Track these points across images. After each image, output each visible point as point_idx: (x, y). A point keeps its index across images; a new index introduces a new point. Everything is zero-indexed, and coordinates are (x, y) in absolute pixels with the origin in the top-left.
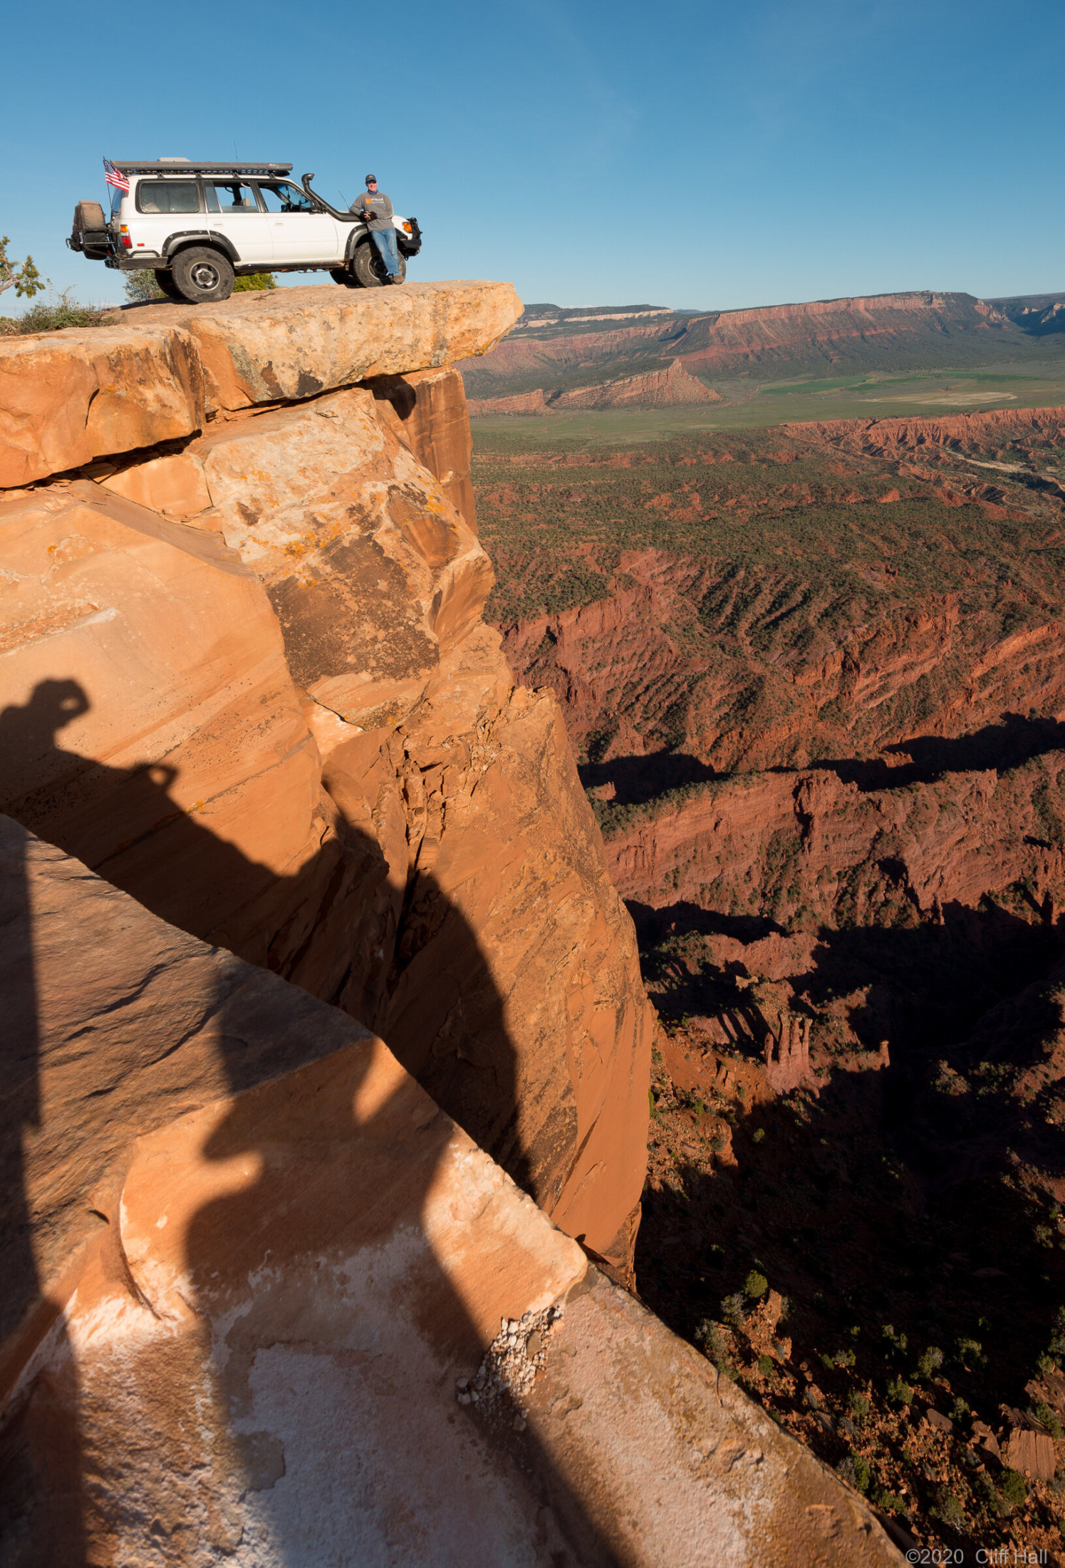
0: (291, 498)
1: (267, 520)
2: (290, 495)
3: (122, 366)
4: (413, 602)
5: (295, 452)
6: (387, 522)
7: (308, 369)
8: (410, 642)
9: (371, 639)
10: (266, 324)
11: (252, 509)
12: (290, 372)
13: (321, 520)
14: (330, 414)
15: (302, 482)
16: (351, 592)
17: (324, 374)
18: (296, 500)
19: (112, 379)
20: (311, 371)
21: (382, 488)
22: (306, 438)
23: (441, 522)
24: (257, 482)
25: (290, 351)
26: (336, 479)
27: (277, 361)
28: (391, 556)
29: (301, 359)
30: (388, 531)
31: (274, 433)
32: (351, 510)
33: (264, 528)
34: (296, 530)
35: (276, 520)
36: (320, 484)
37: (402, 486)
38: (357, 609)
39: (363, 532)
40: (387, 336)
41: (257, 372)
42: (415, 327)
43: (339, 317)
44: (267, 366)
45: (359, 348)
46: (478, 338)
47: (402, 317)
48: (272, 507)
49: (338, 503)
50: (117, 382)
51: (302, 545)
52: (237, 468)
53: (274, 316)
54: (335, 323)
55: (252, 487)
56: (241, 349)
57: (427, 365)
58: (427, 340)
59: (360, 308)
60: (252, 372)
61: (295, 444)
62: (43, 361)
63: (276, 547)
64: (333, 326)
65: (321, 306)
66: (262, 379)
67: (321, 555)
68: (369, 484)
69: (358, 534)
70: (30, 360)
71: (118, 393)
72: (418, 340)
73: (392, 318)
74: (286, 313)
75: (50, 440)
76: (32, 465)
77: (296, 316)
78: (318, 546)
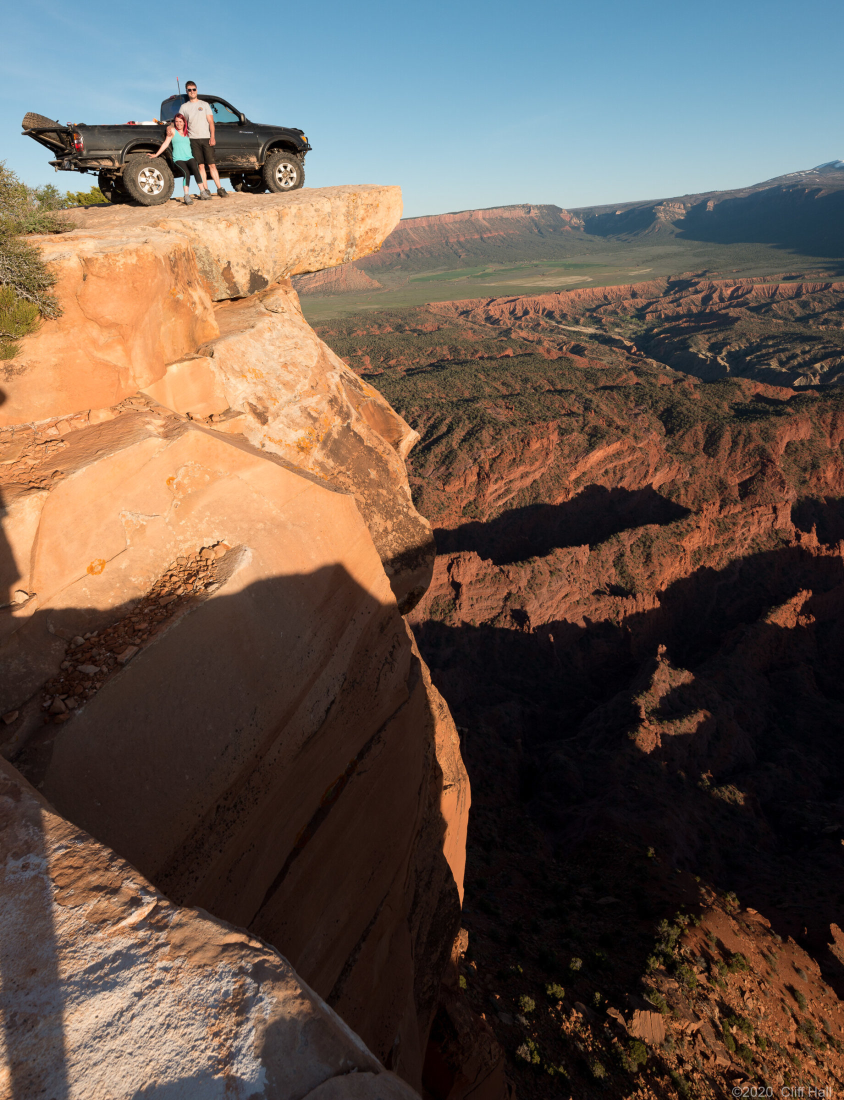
0: (285, 395)
1: (275, 419)
2: (283, 391)
3: (178, 267)
4: (397, 488)
5: (272, 348)
6: (353, 412)
7: (256, 268)
8: (412, 530)
9: (384, 531)
10: (222, 226)
11: (260, 408)
12: (243, 272)
13: (314, 414)
14: (280, 310)
15: (289, 377)
16: (355, 484)
17: (268, 272)
18: (290, 396)
19: (174, 281)
20: (259, 270)
21: (337, 379)
22: (275, 334)
23: (379, 405)
24: (255, 380)
25: (242, 251)
26: (310, 373)
27: (233, 263)
28: (369, 444)
29: (251, 259)
30: (358, 420)
31: (253, 330)
32: (331, 401)
33: (275, 426)
34: (298, 426)
35: (282, 418)
36: (302, 378)
37: (343, 374)
38: (364, 501)
39: (343, 423)
40: (314, 236)
41: (217, 271)
42: (334, 226)
43: (278, 218)
44: (226, 266)
45: (293, 247)
46: (377, 236)
47: (324, 218)
48: (275, 404)
49: (319, 396)
50: (176, 284)
51: (307, 441)
52: (237, 368)
53: (228, 218)
54: (274, 224)
55: (253, 385)
56: (205, 250)
57: (341, 262)
58: (342, 238)
59: (294, 210)
60: (212, 271)
61: (270, 340)
62: (129, 262)
63: (289, 445)
64: (272, 226)
65: (259, 208)
66: (221, 278)
67: (322, 449)
68: (328, 375)
69: (341, 424)
70: (118, 261)
71: (178, 296)
72: (335, 239)
73: (317, 219)
74: (237, 215)
75: (137, 352)
76: (122, 383)
77: (245, 218)
78: (318, 440)
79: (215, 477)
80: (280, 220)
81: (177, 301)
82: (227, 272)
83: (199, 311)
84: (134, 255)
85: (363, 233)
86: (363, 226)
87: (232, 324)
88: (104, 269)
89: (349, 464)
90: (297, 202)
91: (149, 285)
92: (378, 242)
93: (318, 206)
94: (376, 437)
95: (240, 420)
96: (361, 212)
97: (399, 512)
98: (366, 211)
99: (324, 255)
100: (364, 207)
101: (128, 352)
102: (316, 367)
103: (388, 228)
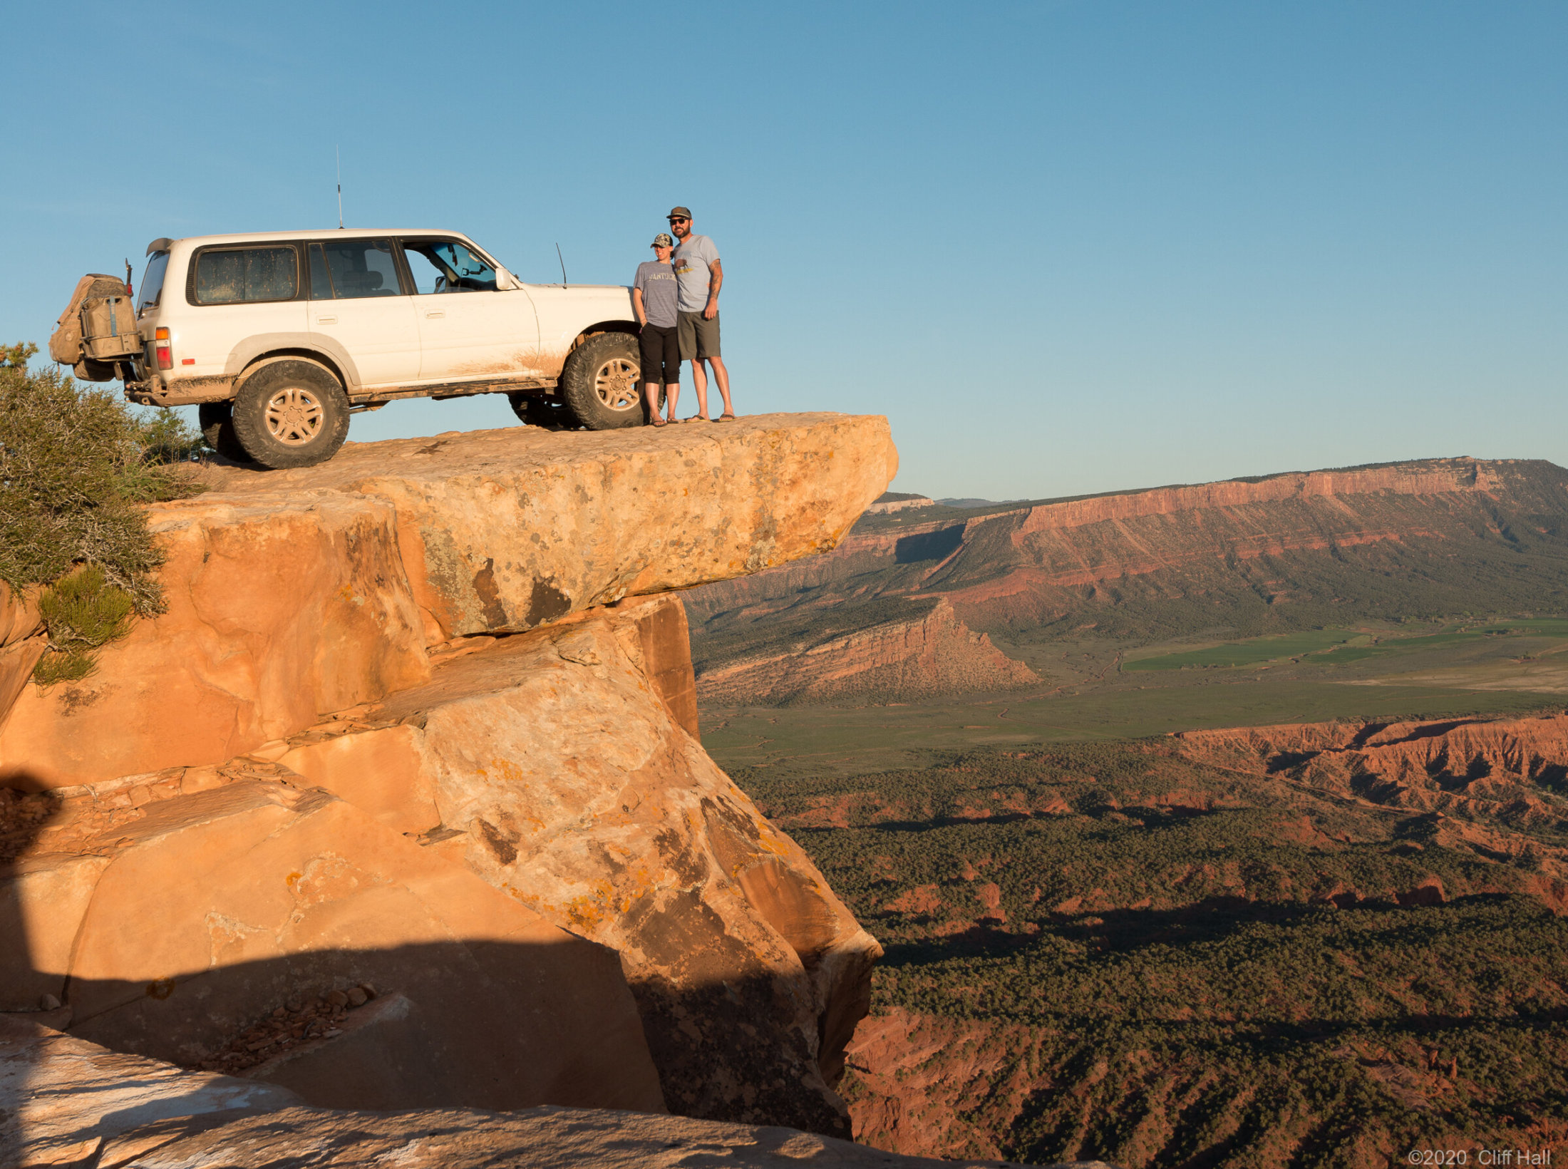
0: (561, 815)
1: (530, 856)
2: (559, 807)
3: (361, 552)
5: (553, 726)
6: (715, 871)
7: (547, 575)
9: (733, 1102)
10: (484, 491)
11: (504, 833)
12: (518, 580)
13: (617, 858)
14: (588, 659)
15: (575, 783)
17: (573, 583)
18: (571, 817)
19: (349, 573)
20: (553, 578)
21: (693, 802)
22: (563, 702)
23: (792, 874)
24: (503, 782)
25: (521, 540)
26: (626, 781)
27: (499, 561)
28: (735, 935)
29: (538, 556)
30: (720, 886)
31: (516, 691)
32: (661, 839)
33: (529, 869)
34: (579, 874)
35: (545, 856)
36: (604, 788)
37: (715, 800)
39: (684, 885)
40: (679, 513)
41: (464, 578)
42: (725, 496)
43: (602, 477)
44: (483, 568)
45: (631, 536)
46: (828, 517)
47: (704, 479)
48: (535, 830)
49: (636, 826)
50: (354, 579)
51: (593, 905)
52: (469, 754)
53: (498, 476)
54: (594, 489)
55: (496, 790)
56: (444, 536)
57: (741, 569)
58: (743, 521)
59: (638, 462)
60: (455, 577)
61: (550, 712)
62: (277, 536)
63: (552, 908)
64: (590, 494)
65: (567, 458)
66: (471, 592)
67: (625, 927)
68: (672, 792)
69: (677, 887)
70: (258, 534)
71: (355, 599)
72: (727, 521)
73: (688, 480)
74: (517, 471)
75: (272, 679)
76: (242, 726)
77: (533, 477)
78: (617, 908)
79: (367, 883)
80: (607, 480)
81: (353, 608)
82: (484, 581)
83: (392, 629)
84: (286, 526)
85: (793, 510)
86: (793, 497)
87: (481, 681)
88: (237, 546)
89: (680, 965)
90: (650, 447)
91: (304, 573)
92: (830, 531)
93: (693, 456)
94: (758, 924)
95: (456, 845)
96: (790, 468)
97: (778, 1073)
98: (803, 465)
99: (701, 554)
100: (797, 457)
101: (256, 677)
102: (642, 772)
103: (857, 502)
